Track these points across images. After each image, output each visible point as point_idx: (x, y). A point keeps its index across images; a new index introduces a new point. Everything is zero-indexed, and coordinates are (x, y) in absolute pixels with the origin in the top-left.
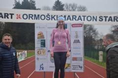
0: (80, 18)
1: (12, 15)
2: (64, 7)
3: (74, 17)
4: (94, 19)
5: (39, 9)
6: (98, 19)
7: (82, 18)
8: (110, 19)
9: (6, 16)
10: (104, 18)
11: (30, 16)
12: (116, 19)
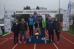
3: (43, 12)
4: (49, 12)
7: (45, 12)
8: (54, 12)
9: (21, 12)
11: (29, 12)
12: (56, 12)
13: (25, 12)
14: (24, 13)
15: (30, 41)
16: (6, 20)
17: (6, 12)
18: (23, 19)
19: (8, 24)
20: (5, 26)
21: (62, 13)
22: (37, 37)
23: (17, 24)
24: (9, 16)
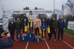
4: (44, 12)
7: (41, 12)
8: (49, 12)
9: (18, 12)
11: (25, 12)
12: (50, 12)
13: (22, 12)
15: (23, 39)
16: (4, 19)
17: (4, 12)
18: (18, 19)
19: (6, 23)
20: (3, 25)
21: (56, 13)
22: (30, 35)
23: (12, 23)
24: (7, 16)
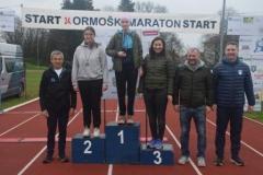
0: (156, 23)
1: (58, 18)
2: (135, 8)
3: (148, 21)
5: (98, 10)
6: (182, 24)
7: (160, 23)
8: (199, 25)
9: (50, 19)
10: (190, 24)
11: (84, 20)
14: (62, 26)
